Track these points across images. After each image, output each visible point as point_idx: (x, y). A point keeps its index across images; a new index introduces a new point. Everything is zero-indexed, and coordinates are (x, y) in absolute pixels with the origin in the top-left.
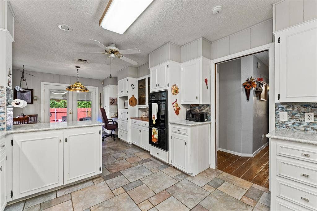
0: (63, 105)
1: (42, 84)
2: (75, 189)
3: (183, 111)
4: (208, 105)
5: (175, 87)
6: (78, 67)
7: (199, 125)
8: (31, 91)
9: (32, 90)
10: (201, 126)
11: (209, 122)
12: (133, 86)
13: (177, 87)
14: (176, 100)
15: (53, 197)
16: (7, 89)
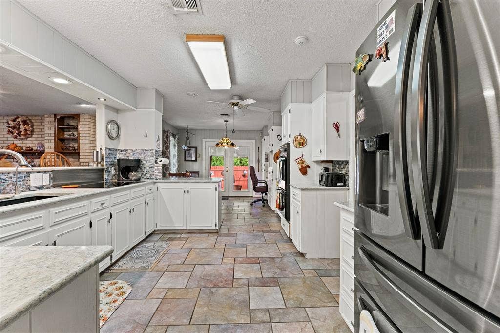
0: (239, 163)
1: (204, 140)
2: (194, 235)
3: (317, 171)
4: (347, 162)
5: (299, 137)
6: (226, 121)
7: (325, 190)
8: (194, 150)
9: (196, 148)
10: (326, 193)
11: (348, 188)
12: (279, 137)
13: (302, 137)
14: (302, 154)
15: (179, 236)
16: (156, 151)
